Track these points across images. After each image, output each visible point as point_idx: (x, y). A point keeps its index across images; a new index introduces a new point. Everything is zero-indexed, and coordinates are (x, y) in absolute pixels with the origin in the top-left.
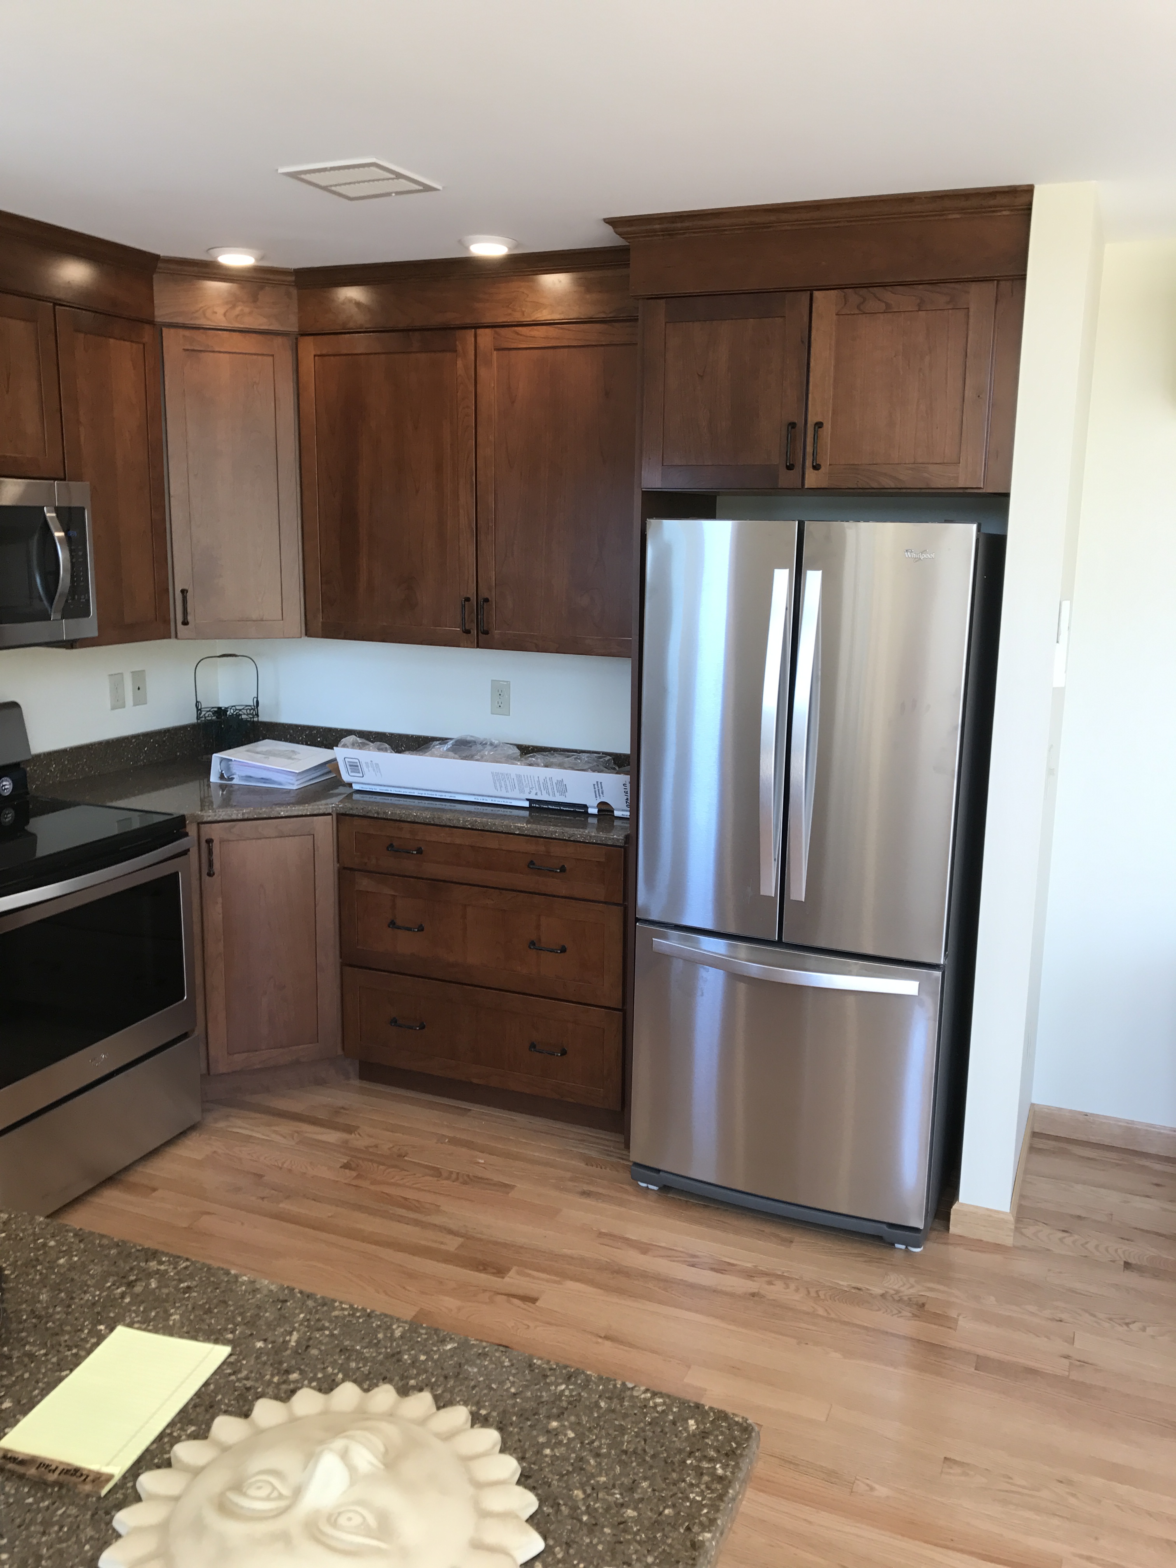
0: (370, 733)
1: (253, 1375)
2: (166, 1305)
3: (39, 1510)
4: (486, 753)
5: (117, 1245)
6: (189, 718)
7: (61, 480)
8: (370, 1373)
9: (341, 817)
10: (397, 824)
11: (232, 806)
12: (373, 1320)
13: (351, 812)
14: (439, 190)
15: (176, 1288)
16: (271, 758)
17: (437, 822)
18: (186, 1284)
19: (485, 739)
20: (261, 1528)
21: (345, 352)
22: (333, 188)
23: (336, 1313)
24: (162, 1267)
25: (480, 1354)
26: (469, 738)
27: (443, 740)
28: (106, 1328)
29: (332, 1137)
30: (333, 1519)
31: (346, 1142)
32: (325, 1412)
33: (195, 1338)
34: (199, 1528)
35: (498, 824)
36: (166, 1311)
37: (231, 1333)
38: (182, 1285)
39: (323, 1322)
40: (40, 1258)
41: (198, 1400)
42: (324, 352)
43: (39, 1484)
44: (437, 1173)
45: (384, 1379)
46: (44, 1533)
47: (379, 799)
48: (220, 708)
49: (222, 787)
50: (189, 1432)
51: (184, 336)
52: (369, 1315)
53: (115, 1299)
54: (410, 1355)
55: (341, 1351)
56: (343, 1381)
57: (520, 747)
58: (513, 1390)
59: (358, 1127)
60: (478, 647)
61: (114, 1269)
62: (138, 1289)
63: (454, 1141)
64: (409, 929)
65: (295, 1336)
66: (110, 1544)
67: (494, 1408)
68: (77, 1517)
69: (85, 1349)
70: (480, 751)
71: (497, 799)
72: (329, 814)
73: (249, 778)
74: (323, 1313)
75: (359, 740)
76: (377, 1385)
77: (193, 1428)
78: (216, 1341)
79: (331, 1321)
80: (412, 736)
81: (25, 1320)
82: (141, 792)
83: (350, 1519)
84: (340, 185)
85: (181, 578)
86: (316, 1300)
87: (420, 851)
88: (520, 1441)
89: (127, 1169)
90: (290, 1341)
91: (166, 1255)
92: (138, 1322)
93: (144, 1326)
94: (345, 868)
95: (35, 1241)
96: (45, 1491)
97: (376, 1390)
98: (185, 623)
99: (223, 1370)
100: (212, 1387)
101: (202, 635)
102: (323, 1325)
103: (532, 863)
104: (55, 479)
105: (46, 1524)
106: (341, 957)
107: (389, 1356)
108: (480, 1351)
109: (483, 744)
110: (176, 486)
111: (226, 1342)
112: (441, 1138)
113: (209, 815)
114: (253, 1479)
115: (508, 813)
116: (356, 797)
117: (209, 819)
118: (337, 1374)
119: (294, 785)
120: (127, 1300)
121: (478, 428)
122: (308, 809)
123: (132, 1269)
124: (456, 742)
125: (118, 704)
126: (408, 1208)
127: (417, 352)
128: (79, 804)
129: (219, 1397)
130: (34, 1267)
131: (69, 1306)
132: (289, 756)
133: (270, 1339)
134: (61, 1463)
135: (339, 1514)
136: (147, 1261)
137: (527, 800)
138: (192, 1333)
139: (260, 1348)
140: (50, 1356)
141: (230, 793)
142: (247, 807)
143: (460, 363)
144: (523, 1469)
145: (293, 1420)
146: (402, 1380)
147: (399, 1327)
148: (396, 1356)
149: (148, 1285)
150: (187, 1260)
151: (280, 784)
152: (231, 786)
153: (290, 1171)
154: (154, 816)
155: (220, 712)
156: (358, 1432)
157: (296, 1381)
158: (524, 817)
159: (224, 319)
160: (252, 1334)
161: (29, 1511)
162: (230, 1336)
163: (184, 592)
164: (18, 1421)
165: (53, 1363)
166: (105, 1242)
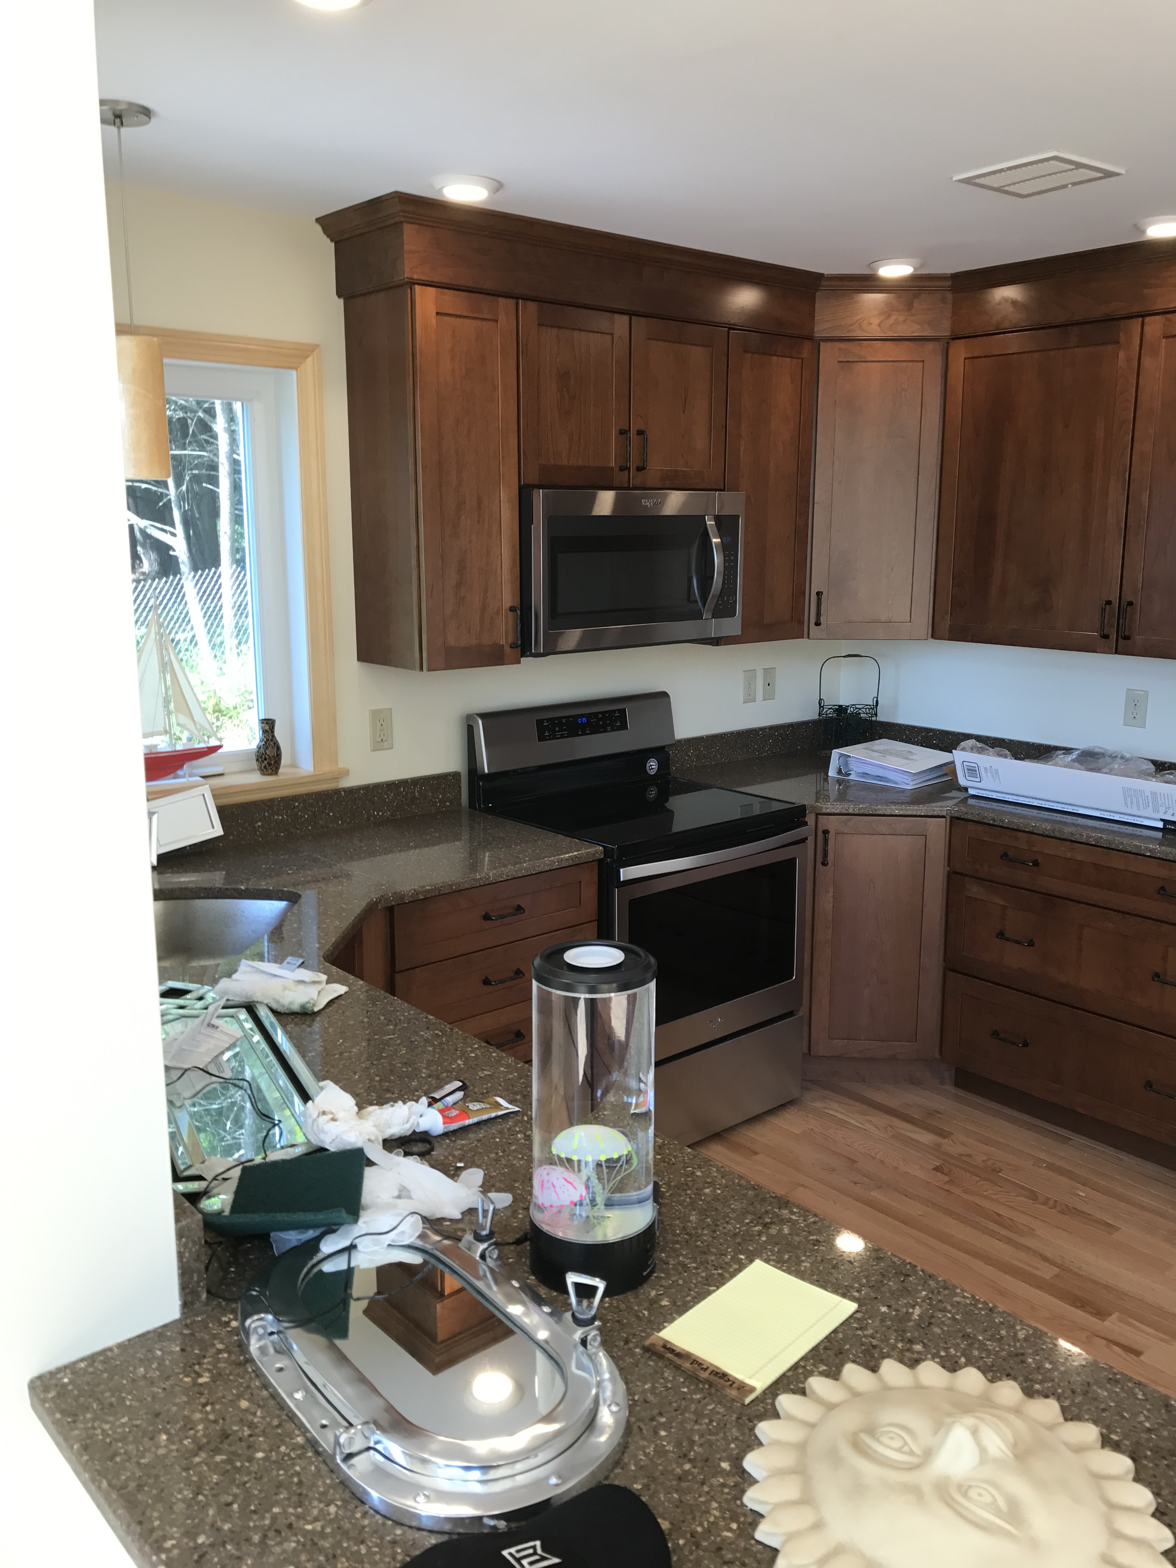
0: (988, 738)
1: (878, 1335)
2: (799, 1252)
3: (692, 1400)
4: (1116, 766)
5: (753, 1188)
6: (810, 714)
7: (721, 490)
8: (993, 1366)
9: (955, 821)
10: (1014, 833)
11: (849, 801)
12: (995, 1315)
13: (966, 817)
14: (1117, 174)
15: (806, 1238)
16: (888, 757)
17: (1057, 835)
18: (815, 1237)
19: (1115, 752)
20: (894, 1476)
21: (998, 353)
22: (1007, 188)
23: (958, 1299)
24: (794, 1217)
25: (1110, 1379)
26: (1097, 750)
27: (1068, 750)
28: (746, 1258)
29: (925, 1138)
30: (964, 1489)
31: (939, 1145)
32: (950, 1389)
33: (824, 1288)
34: (834, 1458)
35: (1127, 843)
36: (798, 1257)
37: (858, 1291)
38: (811, 1237)
39: (945, 1304)
40: (690, 1184)
41: (828, 1344)
42: (976, 355)
43: (693, 1379)
44: (1033, 1196)
45: (1008, 1375)
46: (696, 1422)
47: (994, 805)
48: (840, 706)
49: (840, 782)
50: (821, 1369)
51: (840, 349)
52: (991, 1310)
53: (752, 1235)
54: (1034, 1359)
55: (963, 1336)
56: (966, 1365)
57: (1154, 762)
58: (1147, 1425)
59: (952, 1133)
60: (1116, 652)
61: (751, 1208)
62: (773, 1231)
63: (1051, 1167)
64: (1019, 943)
65: (917, 1311)
66: (753, 1449)
67: (1126, 1436)
68: (724, 1416)
69: (729, 1272)
70: (1108, 764)
71: (1126, 817)
72: (943, 817)
73: (865, 774)
74: (945, 1295)
75: (979, 745)
76: (1000, 1379)
77: (825, 1368)
78: (844, 1295)
79: (952, 1305)
80: (1033, 744)
81: (679, 1235)
82: (764, 781)
83: (980, 1495)
84: (1014, 184)
85: (817, 582)
86: (938, 1282)
87: (1036, 863)
88: (1155, 1476)
89: (732, 1128)
90: (913, 1313)
91: (797, 1207)
92: (774, 1260)
93: (779, 1265)
94: (955, 873)
95: (685, 1168)
96: (697, 1385)
97: (1000, 1383)
98: (818, 624)
99: (850, 1323)
100: (841, 1335)
101: (832, 636)
102: (945, 1307)
103: (1163, 888)
104: (716, 490)
105: (699, 1415)
106: (945, 961)
107: (1011, 1355)
108: (1111, 1376)
109: (1113, 757)
110: (820, 494)
111: (853, 1299)
112: (1038, 1161)
113: (828, 807)
114: (884, 1429)
115: (1139, 833)
116: (971, 801)
117: (828, 811)
118: (960, 1358)
119: (909, 785)
120: (764, 1239)
121: (1137, 422)
122: (922, 809)
123: (767, 1212)
124: (1082, 752)
125: (750, 698)
126: (1001, 1224)
127: (1074, 347)
128: (712, 788)
129: (848, 1347)
130: (685, 1190)
131: (714, 1231)
132: (906, 757)
133: (894, 1306)
134: (712, 1365)
135: (970, 1487)
136: (780, 1208)
137: (1162, 820)
138: (822, 1283)
139: (884, 1313)
140: (699, 1271)
141: (847, 787)
142: (862, 803)
143: (1122, 354)
144: (1158, 1504)
145: (919, 1387)
146: (1026, 1382)
147: (1022, 1329)
148: (1020, 1356)
149: (781, 1230)
150: (816, 1215)
151: (896, 783)
152: (848, 781)
153: (882, 1162)
154: (774, 803)
155: (841, 710)
156: (988, 1417)
157: (919, 1353)
158: (1157, 839)
159: (878, 329)
160: (876, 1298)
161: (684, 1399)
162: (856, 1294)
163: (819, 594)
164: (674, 1319)
165: (702, 1277)
166: (743, 1182)
